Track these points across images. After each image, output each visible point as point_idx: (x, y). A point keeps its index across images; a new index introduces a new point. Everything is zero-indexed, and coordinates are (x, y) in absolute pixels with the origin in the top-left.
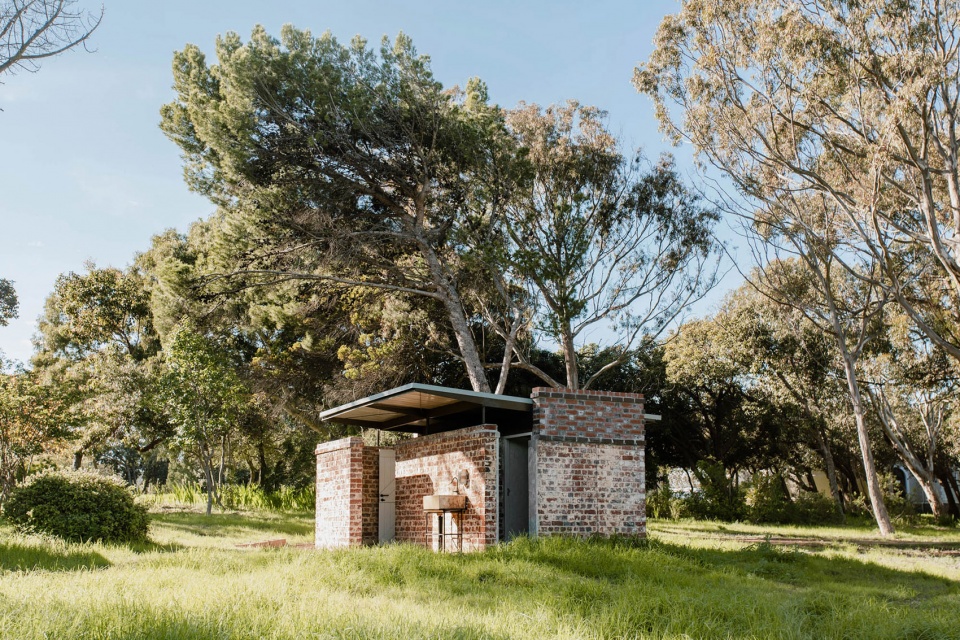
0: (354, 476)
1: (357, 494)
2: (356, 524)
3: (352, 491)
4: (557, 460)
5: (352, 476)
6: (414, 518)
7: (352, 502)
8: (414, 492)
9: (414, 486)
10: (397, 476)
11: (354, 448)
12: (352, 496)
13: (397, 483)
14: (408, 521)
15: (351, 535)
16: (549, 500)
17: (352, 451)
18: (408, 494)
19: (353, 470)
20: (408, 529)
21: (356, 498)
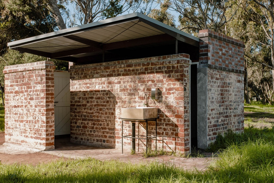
0: (49, 90)
1: (51, 104)
2: (51, 126)
3: (47, 102)
4: (215, 82)
5: (47, 90)
6: (92, 120)
7: (47, 110)
8: (91, 102)
9: (92, 98)
10: (71, 90)
11: (48, 69)
12: (47, 106)
13: (71, 95)
14: (86, 122)
15: (47, 135)
16: (212, 110)
17: (47, 71)
18: (84, 103)
19: (47, 86)
20: (85, 127)
21: (50, 107)
